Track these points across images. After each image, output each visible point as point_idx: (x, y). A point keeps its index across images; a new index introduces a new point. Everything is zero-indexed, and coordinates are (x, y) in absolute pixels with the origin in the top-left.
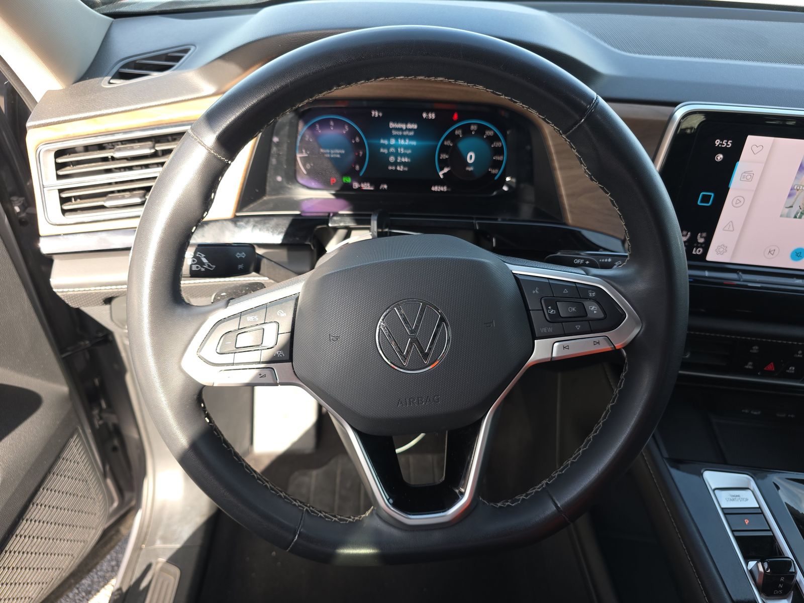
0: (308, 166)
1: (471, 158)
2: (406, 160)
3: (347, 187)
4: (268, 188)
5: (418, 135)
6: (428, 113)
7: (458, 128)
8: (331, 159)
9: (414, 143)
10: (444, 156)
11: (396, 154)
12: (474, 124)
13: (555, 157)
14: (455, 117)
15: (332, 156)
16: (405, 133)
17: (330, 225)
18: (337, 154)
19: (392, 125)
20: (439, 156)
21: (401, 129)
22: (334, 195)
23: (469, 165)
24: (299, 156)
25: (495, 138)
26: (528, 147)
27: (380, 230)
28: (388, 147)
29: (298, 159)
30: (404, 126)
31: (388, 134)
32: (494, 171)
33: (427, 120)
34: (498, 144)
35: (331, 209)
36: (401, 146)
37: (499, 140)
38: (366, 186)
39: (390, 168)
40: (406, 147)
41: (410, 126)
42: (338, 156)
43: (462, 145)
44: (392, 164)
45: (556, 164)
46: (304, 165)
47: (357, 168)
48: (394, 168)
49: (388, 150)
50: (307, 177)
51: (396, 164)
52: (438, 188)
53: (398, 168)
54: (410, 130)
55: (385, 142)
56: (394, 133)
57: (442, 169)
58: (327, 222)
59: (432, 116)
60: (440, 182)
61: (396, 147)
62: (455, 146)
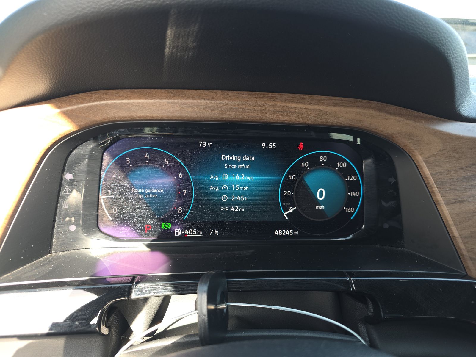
0: (115, 211)
1: (321, 194)
2: (242, 198)
3: (166, 235)
4: (55, 242)
5: (255, 168)
6: (267, 143)
7: (304, 160)
8: (145, 200)
9: (252, 178)
10: (288, 193)
11: (230, 192)
12: (323, 154)
13: (436, 189)
14: (301, 147)
15: (147, 196)
16: (240, 166)
17: (133, 296)
18: (154, 193)
19: (224, 157)
20: (283, 193)
21: (235, 162)
22: (148, 246)
23: (318, 203)
24: (102, 198)
25: (349, 171)
26: (392, 180)
27: (212, 307)
28: (219, 184)
29: (102, 201)
30: (239, 159)
31: (220, 168)
32: (349, 210)
33: (267, 150)
34: (353, 178)
35: (138, 270)
36: (236, 183)
37: (355, 174)
38: (191, 233)
39: (222, 209)
40: (242, 184)
41: (246, 158)
42: (155, 196)
43: (310, 180)
44: (225, 204)
45: (439, 198)
46: (110, 210)
47: (180, 210)
48: (227, 209)
49: (220, 188)
50: (113, 224)
51: (229, 204)
52: (283, 232)
53: (233, 209)
54: (247, 163)
55: (217, 178)
56: (227, 166)
57: (286, 210)
58: (129, 292)
59: (273, 146)
60: (285, 225)
61: (230, 184)
62: (302, 181)
